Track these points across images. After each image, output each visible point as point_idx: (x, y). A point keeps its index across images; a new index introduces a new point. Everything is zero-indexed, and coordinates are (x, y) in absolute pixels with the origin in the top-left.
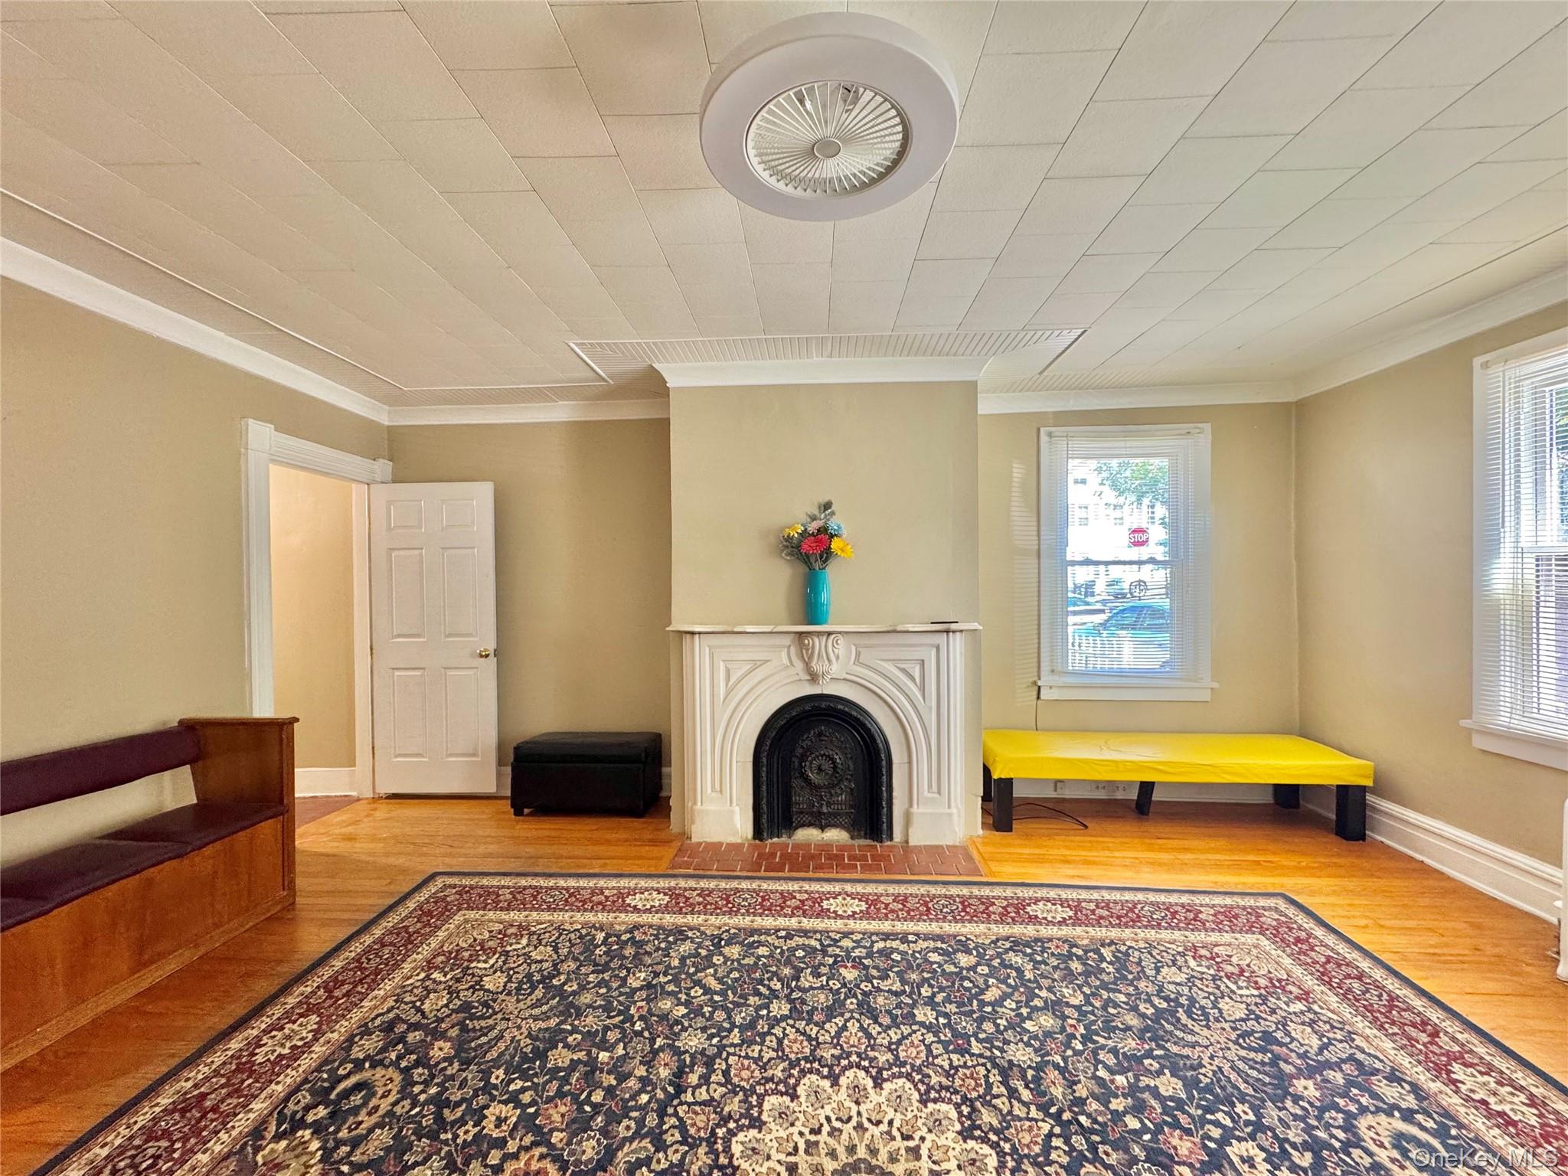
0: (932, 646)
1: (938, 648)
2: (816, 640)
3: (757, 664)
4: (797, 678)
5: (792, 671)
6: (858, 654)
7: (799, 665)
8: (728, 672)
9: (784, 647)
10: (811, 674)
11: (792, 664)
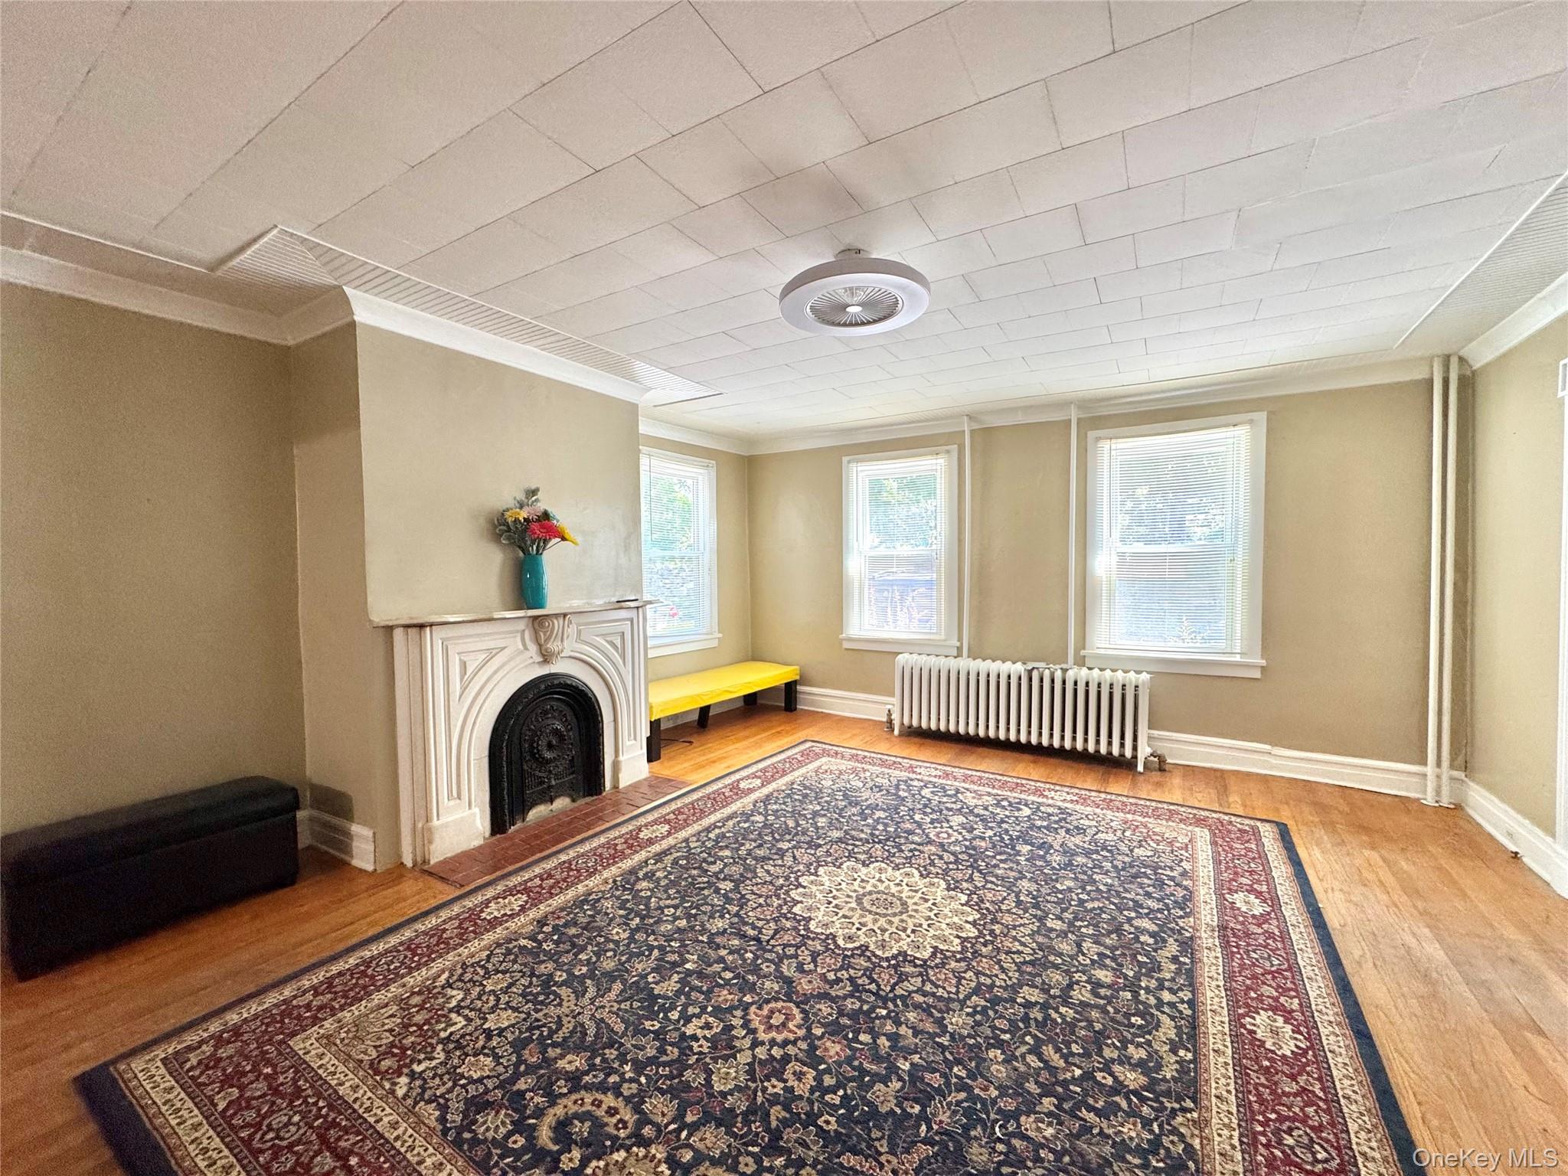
0: (627, 619)
1: (632, 621)
2: (556, 622)
3: (492, 654)
4: (531, 661)
5: (528, 654)
6: (579, 632)
7: (533, 648)
8: (464, 666)
9: (517, 632)
10: (543, 655)
11: (526, 649)
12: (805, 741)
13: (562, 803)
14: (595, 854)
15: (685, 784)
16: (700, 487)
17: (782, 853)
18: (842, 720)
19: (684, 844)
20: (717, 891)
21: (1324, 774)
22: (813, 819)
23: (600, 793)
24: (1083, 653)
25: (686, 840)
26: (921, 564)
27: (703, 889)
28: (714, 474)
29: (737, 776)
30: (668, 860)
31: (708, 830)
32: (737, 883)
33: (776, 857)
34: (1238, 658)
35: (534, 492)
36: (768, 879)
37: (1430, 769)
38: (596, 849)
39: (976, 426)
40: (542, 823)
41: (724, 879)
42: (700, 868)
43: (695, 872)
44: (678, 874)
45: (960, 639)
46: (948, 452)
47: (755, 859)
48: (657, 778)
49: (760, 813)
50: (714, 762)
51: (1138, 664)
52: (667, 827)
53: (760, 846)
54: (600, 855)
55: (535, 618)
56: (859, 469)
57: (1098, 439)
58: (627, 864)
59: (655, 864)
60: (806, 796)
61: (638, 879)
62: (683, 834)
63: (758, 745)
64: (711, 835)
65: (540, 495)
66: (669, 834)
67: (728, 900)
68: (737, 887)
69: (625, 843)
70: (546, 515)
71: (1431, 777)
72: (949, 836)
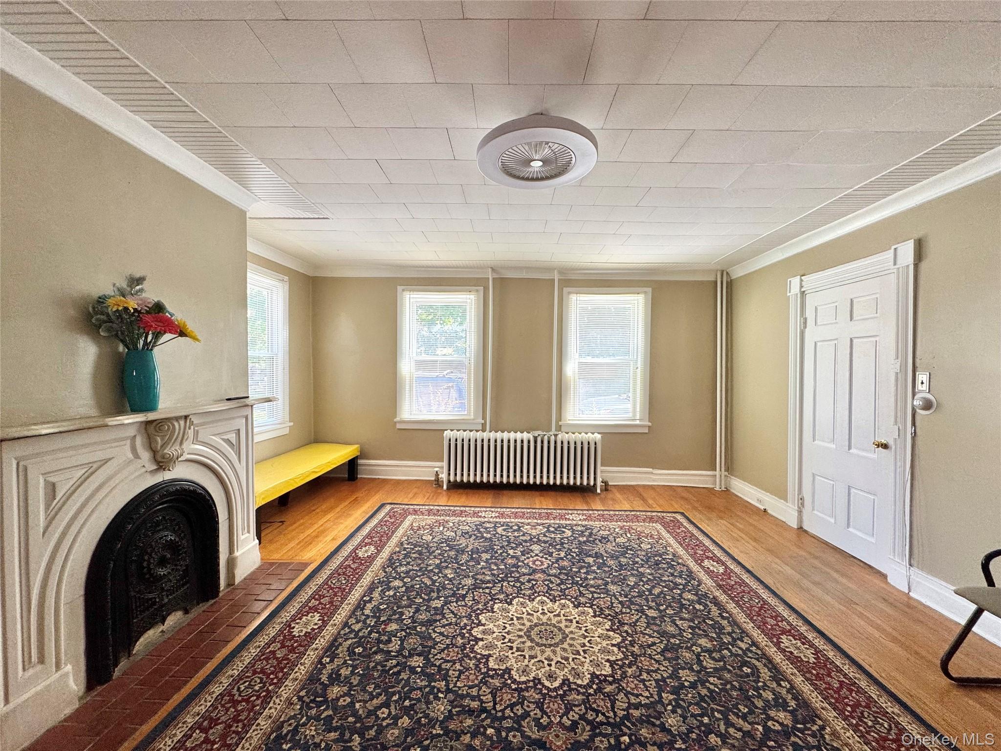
0: (243, 417)
1: (247, 418)
3: (93, 467)
4: (144, 470)
5: (139, 463)
7: (145, 456)
8: (52, 488)
9: (127, 439)
10: (158, 462)
11: (137, 456)
12: (382, 506)
13: (174, 619)
14: (255, 672)
15: (306, 565)
16: (275, 298)
17: (440, 611)
18: (398, 482)
19: (347, 630)
20: (413, 670)
21: (676, 481)
22: (440, 572)
23: (217, 595)
24: (560, 423)
25: (346, 625)
26: (457, 366)
27: (399, 673)
28: (287, 287)
29: (349, 548)
30: (342, 651)
31: (360, 606)
32: (425, 654)
33: (438, 617)
34: (638, 422)
35: (140, 280)
36: (448, 642)
37: (717, 473)
38: (252, 664)
39: (496, 276)
40: (157, 650)
41: (411, 655)
42: (380, 651)
43: (378, 657)
44: (364, 665)
45: (484, 418)
46: (477, 291)
47: (422, 624)
48: (272, 564)
49: (395, 578)
50: (317, 537)
51: (594, 428)
52: (317, 616)
53: (417, 610)
54: (263, 671)
55: (148, 423)
56: (411, 296)
57: (569, 293)
58: (302, 671)
59: (332, 661)
60: (420, 553)
61: (325, 687)
62: (339, 618)
63: (345, 514)
64: (367, 612)
65: (145, 285)
66: (325, 623)
67: (430, 677)
68: (427, 659)
69: (283, 646)
70: (159, 308)
71: (718, 476)
72: (542, 562)
